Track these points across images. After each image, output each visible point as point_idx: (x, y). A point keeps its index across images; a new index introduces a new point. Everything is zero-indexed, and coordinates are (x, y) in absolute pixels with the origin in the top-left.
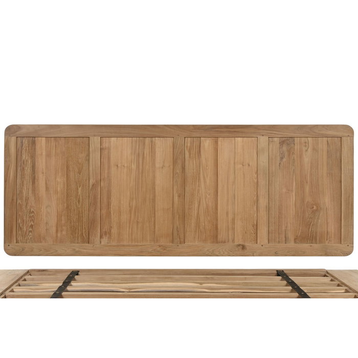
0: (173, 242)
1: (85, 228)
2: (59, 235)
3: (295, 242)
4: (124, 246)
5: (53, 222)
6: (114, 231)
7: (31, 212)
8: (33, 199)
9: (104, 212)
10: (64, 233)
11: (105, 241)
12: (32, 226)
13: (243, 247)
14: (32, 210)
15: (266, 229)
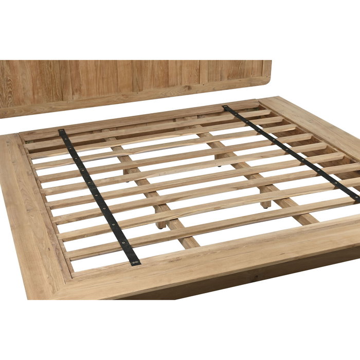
0: (133, 91)
1: (58, 88)
2: (36, 97)
3: (228, 79)
4: (93, 99)
5: (29, 86)
6: (84, 88)
7: (8, 81)
8: (8, 68)
9: (74, 72)
10: (40, 94)
11: (76, 97)
12: (10, 92)
13: (189, 88)
14: (9, 78)
15: (207, 71)
